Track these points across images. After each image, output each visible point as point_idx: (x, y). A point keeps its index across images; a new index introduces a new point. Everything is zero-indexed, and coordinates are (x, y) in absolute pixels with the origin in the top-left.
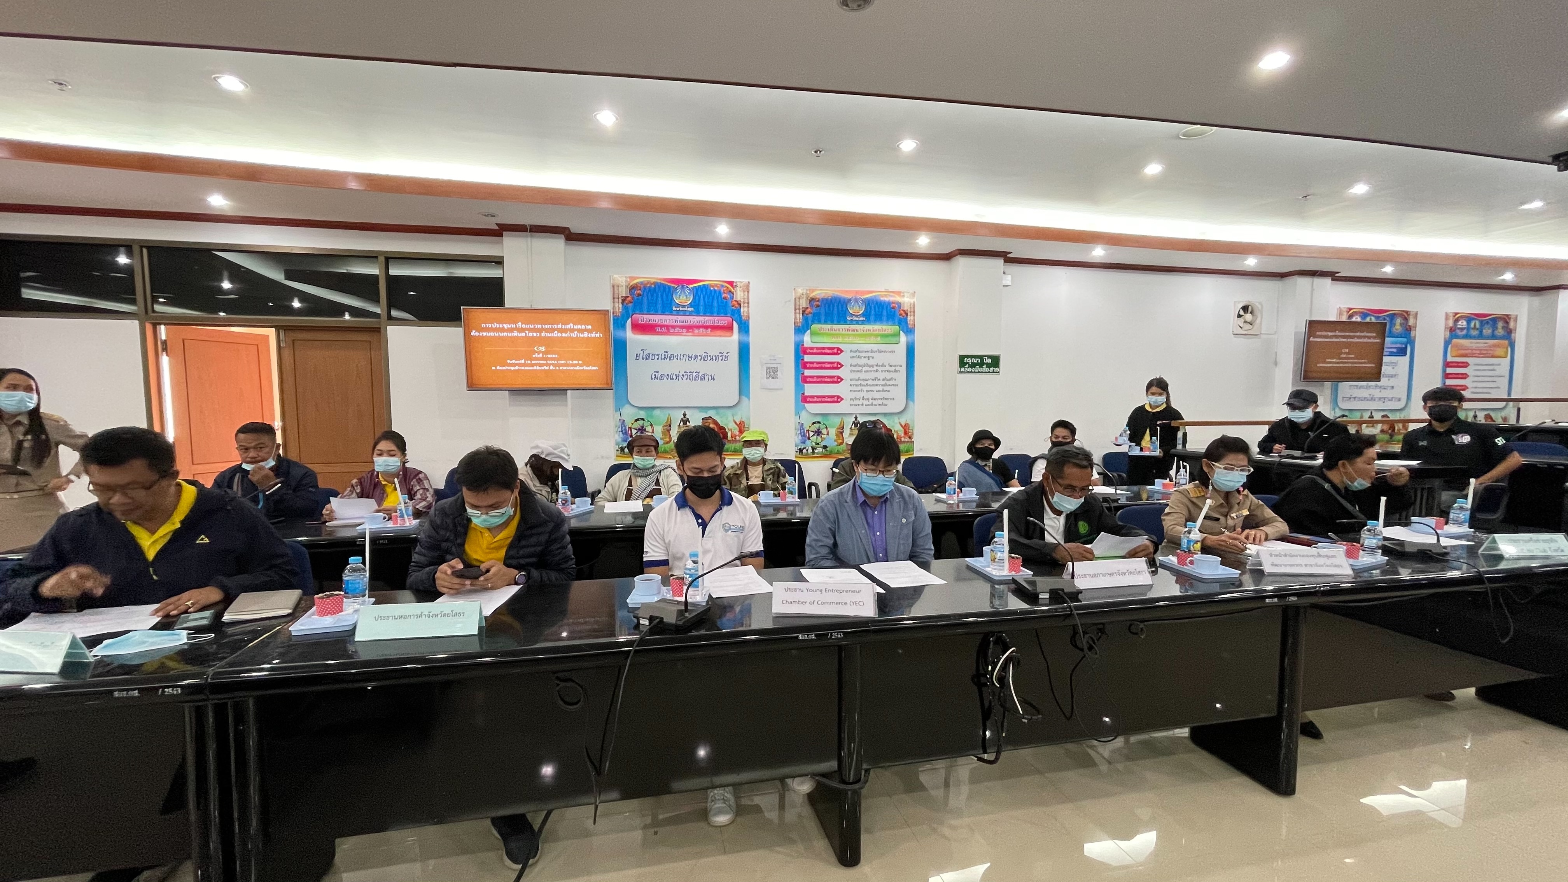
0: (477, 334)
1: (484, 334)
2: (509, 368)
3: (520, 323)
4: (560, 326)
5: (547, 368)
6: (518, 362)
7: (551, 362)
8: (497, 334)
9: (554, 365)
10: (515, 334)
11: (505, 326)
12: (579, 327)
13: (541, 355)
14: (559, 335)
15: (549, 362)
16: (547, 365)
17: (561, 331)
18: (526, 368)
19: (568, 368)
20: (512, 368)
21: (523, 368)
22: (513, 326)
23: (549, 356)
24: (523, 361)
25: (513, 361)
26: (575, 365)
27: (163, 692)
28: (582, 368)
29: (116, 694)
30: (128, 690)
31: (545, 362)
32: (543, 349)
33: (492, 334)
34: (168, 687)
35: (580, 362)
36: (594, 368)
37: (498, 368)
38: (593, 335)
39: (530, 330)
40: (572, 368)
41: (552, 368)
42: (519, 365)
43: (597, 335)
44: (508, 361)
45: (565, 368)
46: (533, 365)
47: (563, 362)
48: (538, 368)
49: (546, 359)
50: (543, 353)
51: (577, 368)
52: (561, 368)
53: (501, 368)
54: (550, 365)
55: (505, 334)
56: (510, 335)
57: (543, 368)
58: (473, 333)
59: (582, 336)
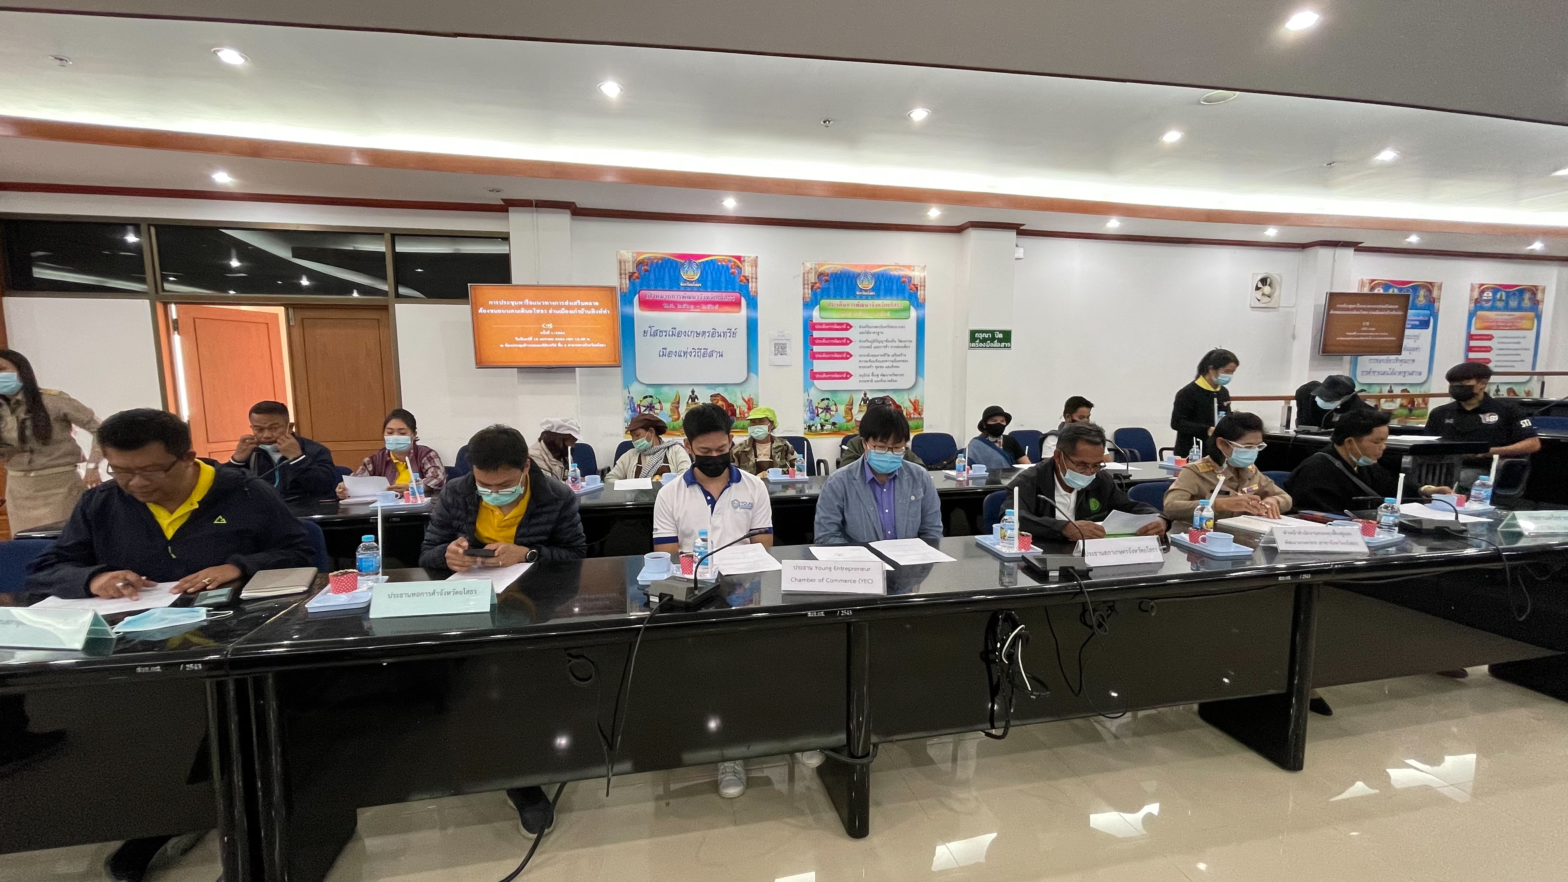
0: (485, 311)
1: (492, 311)
2: (517, 346)
3: (527, 300)
4: (567, 303)
5: (555, 345)
6: (526, 339)
7: (559, 339)
8: (504, 312)
9: (562, 342)
10: (523, 311)
11: (512, 303)
12: (586, 303)
13: (548, 332)
14: (567, 312)
15: (556, 339)
16: (555, 342)
17: (568, 308)
18: (534, 346)
19: (577, 345)
20: (520, 346)
21: (531, 346)
22: (521, 303)
23: (557, 333)
24: (531, 339)
25: (521, 339)
26: (582, 342)
27: (185, 668)
28: (590, 345)
29: (139, 670)
30: (150, 666)
31: (553, 339)
32: (550, 326)
33: (499, 311)
34: (189, 663)
35: (588, 339)
36: (602, 345)
37: (507, 345)
38: (600, 312)
39: (538, 307)
40: (579, 345)
41: (559, 345)
42: (527, 342)
43: (605, 312)
44: (517, 339)
45: (573, 345)
46: (541, 343)
47: (570, 339)
48: (545, 345)
49: (555, 336)
50: (551, 330)
51: (585, 345)
52: (569, 345)
53: (509, 346)
54: (557, 342)
55: (512, 311)
56: (518, 312)
57: (551, 345)
58: (480, 311)
59: (589, 312)
